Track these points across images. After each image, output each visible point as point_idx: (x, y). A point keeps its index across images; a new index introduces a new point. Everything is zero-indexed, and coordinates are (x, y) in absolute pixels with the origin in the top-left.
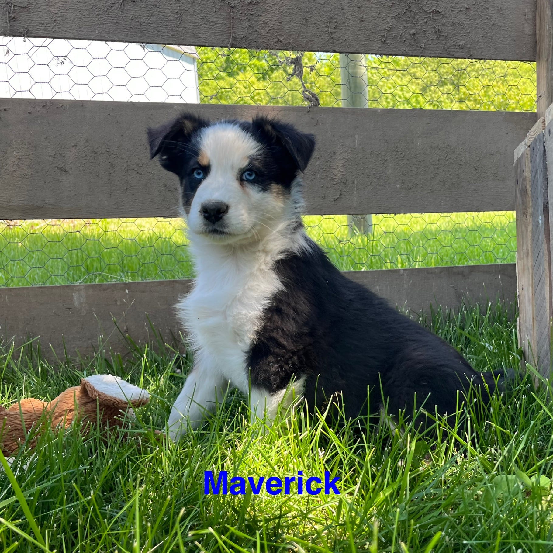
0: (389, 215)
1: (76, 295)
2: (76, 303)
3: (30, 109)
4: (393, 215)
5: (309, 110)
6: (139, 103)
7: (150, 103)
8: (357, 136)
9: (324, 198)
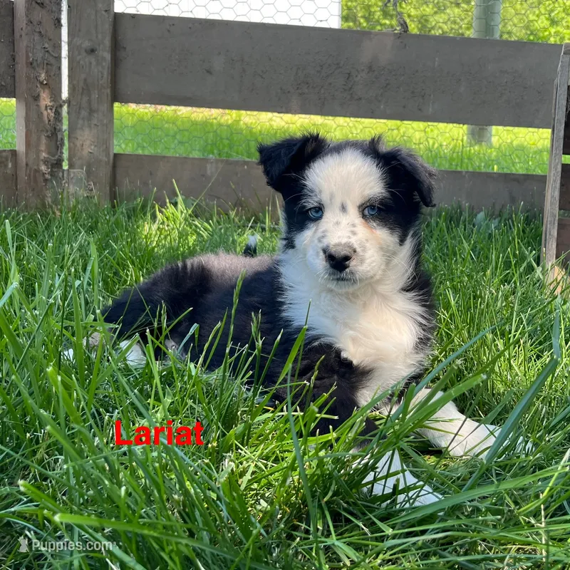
0: (458, 125)
1: (209, 166)
2: (209, 172)
3: (190, 25)
4: (461, 125)
5: (399, 36)
6: (268, 24)
7: (276, 24)
8: (437, 59)
9: (404, 107)
